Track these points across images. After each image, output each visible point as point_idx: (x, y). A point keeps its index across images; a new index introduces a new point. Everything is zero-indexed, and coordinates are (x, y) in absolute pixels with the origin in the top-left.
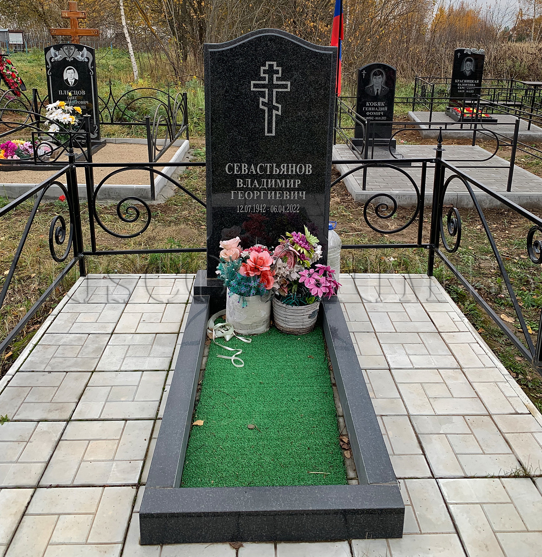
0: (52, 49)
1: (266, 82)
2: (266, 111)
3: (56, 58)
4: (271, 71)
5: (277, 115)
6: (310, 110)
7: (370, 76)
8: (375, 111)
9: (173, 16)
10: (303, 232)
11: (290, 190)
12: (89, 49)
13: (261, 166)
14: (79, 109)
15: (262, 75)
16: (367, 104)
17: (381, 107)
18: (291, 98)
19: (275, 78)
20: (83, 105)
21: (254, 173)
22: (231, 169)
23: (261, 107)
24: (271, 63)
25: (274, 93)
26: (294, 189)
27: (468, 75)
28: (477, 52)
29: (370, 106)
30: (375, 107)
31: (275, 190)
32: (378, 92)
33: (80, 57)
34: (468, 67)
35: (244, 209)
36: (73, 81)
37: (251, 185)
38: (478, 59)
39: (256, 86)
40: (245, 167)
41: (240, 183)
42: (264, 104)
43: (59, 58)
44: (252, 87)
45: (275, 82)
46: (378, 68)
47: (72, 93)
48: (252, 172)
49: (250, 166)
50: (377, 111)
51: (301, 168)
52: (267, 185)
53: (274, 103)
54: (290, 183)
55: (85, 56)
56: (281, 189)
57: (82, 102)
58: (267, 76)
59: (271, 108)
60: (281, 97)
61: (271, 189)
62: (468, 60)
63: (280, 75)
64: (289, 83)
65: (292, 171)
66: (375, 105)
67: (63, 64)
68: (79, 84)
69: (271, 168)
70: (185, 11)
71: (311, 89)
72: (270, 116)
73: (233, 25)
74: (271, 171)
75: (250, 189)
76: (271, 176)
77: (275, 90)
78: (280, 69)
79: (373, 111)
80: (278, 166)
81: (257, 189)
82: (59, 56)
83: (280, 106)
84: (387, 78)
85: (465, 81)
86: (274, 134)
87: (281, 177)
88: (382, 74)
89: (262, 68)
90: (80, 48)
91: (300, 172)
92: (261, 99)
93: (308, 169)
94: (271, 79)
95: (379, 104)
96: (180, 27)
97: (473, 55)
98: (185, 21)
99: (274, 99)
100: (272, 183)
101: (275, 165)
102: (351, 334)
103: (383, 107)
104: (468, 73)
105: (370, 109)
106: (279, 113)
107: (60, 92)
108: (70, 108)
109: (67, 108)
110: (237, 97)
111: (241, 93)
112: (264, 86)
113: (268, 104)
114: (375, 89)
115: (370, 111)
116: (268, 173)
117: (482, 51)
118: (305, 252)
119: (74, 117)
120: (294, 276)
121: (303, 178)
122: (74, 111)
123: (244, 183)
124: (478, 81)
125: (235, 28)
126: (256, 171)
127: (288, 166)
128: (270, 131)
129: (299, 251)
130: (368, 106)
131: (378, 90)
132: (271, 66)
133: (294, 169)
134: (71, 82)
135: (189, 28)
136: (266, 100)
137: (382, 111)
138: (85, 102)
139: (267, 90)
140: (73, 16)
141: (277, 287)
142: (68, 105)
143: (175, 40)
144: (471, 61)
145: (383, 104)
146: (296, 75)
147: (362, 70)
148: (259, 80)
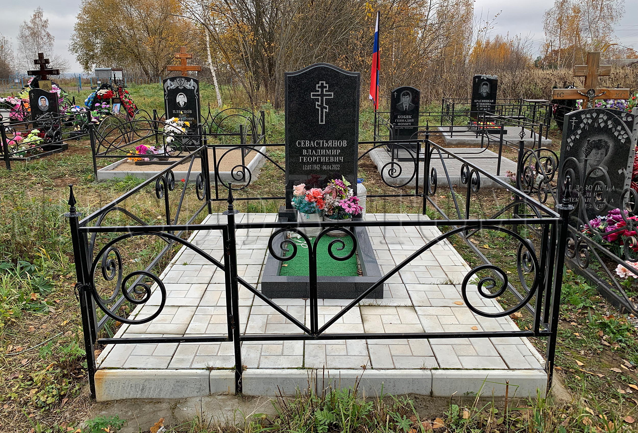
0: (169, 80)
1: (320, 93)
2: (320, 110)
3: (171, 87)
4: (322, 87)
5: (326, 112)
6: (345, 109)
7: (400, 97)
8: (405, 122)
9: (249, 55)
10: (342, 180)
11: (334, 156)
12: (195, 80)
13: (317, 142)
14: (188, 124)
15: (317, 89)
16: (398, 117)
17: (409, 119)
18: (334, 102)
19: (324, 91)
20: (190, 120)
21: (313, 146)
22: (300, 144)
23: (317, 107)
24: (322, 82)
25: (324, 99)
26: (336, 156)
27: (484, 96)
28: (492, 78)
29: (401, 119)
30: (405, 119)
31: (325, 156)
32: (406, 108)
33: (188, 86)
34: (485, 90)
35: (307, 168)
36: (183, 103)
37: (311, 153)
38: (493, 84)
39: (313, 95)
40: (307, 142)
41: (305, 152)
42: (318, 105)
43: (173, 87)
44: (312, 96)
45: (325, 93)
46: (406, 90)
47: (183, 112)
48: (312, 146)
49: (310, 142)
50: (406, 122)
51: (340, 143)
52: (321, 153)
53: (324, 105)
54: (334, 152)
55: (192, 85)
56: (329, 156)
57: (189, 119)
58: (320, 89)
59: (323, 108)
60: (328, 102)
61: (323, 156)
62: (484, 84)
63: (327, 89)
64: (333, 93)
65: (335, 145)
66: (405, 117)
67: (176, 91)
68: (187, 106)
69: (323, 143)
70: (257, 51)
71: (345, 96)
72: (322, 112)
73: (297, 61)
74: (323, 145)
75: (311, 156)
76: (323, 148)
77: (324, 98)
78: (327, 85)
79: (403, 122)
80: (327, 142)
81: (315, 156)
82: (174, 85)
83: (328, 107)
84: (413, 98)
85: (483, 101)
86: (324, 123)
87: (328, 148)
88: (408, 94)
89: (317, 85)
90: (188, 80)
91: (340, 145)
92: (317, 103)
93: (344, 143)
94: (322, 91)
95: (407, 117)
96: (254, 63)
97: (488, 80)
98: (258, 58)
99: (324, 102)
100: (323, 152)
101: (325, 141)
102: (370, 238)
103: (410, 119)
104: (484, 95)
105: (400, 121)
106: (327, 111)
107: (174, 112)
108: (182, 123)
109: (179, 122)
110: (303, 102)
111: (305, 100)
112: (318, 95)
113: (321, 105)
114: (404, 106)
115: (400, 123)
116: (321, 146)
117: (495, 77)
118: (342, 189)
119: (184, 129)
120: (336, 204)
121: (342, 149)
122: (184, 124)
123: (307, 152)
124: (493, 101)
125: (298, 64)
126: (314, 145)
127: (332, 142)
128: (322, 121)
129: (339, 189)
130: (399, 119)
131: (406, 106)
132: (322, 84)
133: (336, 143)
134: (182, 104)
135: (260, 64)
136: (320, 103)
137: (410, 122)
138: (191, 119)
139: (320, 98)
140: (183, 56)
141: (327, 210)
142: (180, 120)
143: (251, 74)
144: (487, 85)
145: (410, 117)
146: (336, 88)
147: (394, 92)
148: (316, 92)
